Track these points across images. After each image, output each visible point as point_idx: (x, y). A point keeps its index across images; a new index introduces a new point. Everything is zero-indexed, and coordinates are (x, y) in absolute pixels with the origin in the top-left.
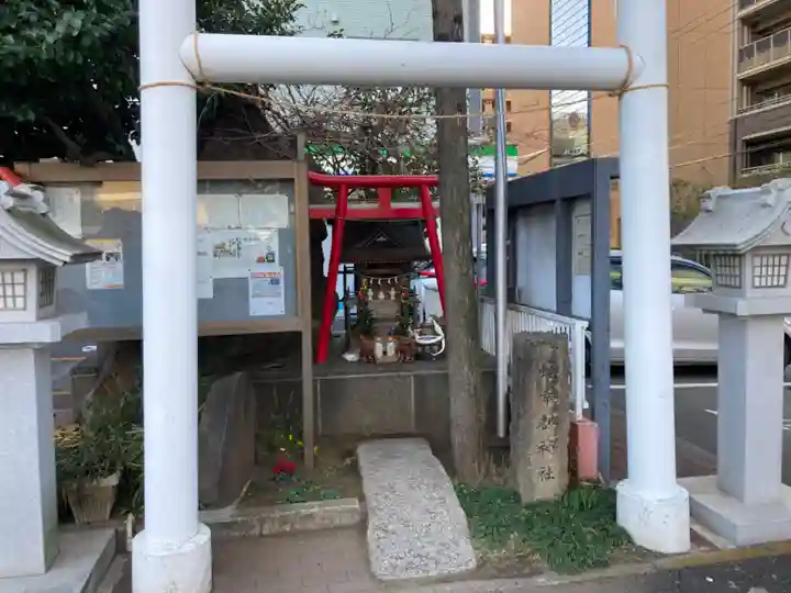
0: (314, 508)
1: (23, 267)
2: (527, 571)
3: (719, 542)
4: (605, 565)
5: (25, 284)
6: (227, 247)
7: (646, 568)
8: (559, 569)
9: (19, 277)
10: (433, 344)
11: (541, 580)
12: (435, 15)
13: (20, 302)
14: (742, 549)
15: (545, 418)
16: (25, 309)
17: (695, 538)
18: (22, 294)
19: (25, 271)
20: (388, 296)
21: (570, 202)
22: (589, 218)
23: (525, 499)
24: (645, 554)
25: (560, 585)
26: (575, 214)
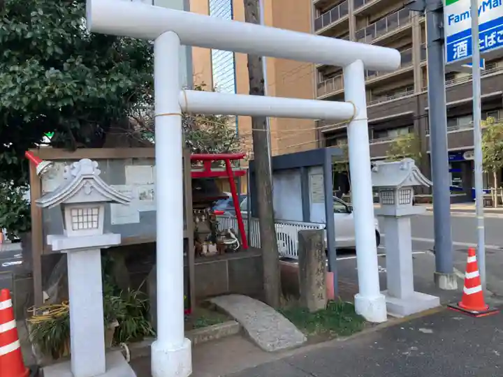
0: (217, 327)
1: (96, 206)
2: (330, 338)
3: (398, 316)
4: (360, 331)
5: (98, 215)
6: (147, 194)
7: (375, 329)
8: (343, 335)
9: (95, 211)
10: (233, 244)
11: (338, 340)
12: (251, 78)
13: (95, 225)
14: (406, 317)
15: (318, 270)
16: (97, 228)
17: (388, 316)
18: (96, 220)
19: (98, 208)
20: (201, 220)
21: (307, 168)
22: (322, 176)
23: (311, 311)
24: (373, 324)
25: (348, 340)
26: (309, 174)
